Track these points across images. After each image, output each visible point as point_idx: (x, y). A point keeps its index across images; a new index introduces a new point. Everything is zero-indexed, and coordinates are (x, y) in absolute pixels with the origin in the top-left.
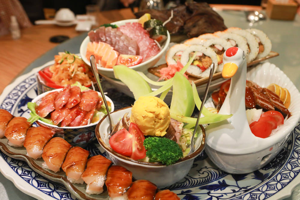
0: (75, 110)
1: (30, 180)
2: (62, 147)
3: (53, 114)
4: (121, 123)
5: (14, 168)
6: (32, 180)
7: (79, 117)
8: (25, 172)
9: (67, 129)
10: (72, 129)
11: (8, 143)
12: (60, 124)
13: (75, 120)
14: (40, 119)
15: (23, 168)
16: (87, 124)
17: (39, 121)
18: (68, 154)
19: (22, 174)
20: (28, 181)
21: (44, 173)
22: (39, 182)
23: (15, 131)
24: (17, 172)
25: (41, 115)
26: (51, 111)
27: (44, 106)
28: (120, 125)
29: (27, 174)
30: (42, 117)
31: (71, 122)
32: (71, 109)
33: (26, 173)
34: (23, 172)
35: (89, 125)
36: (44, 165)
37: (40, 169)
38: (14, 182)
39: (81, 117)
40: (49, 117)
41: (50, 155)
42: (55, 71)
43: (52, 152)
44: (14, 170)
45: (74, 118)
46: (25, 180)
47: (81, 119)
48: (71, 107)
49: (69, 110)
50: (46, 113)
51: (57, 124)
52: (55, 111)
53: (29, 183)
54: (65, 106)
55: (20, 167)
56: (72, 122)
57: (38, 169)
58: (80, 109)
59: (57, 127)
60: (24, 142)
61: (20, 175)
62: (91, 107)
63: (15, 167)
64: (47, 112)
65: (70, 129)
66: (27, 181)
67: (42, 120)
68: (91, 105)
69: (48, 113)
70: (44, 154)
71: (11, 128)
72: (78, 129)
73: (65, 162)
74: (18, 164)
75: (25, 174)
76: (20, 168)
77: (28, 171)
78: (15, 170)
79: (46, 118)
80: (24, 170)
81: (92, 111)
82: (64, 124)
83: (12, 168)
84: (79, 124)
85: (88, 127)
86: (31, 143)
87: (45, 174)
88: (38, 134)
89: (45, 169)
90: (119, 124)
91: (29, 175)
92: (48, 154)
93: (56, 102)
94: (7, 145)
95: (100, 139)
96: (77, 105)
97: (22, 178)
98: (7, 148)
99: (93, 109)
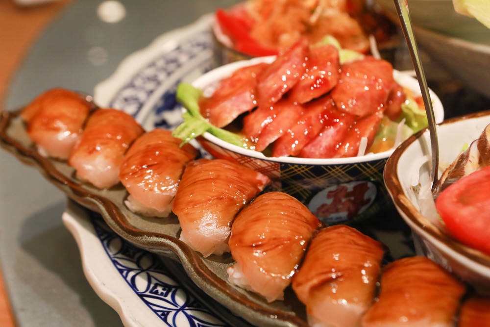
0: (319, 110)
1: (168, 313)
2: (293, 222)
3: (252, 117)
4: (474, 154)
5: (125, 273)
6: (174, 312)
7: (331, 131)
8: (156, 286)
9: (293, 165)
10: (308, 166)
11: (127, 203)
12: (271, 150)
13: (319, 139)
14: (210, 131)
15: (152, 274)
16: (355, 154)
17: (208, 136)
18: (312, 245)
19: (147, 293)
20: (164, 316)
21: (234, 299)
22: (196, 322)
23: (149, 167)
24: (133, 285)
25: (215, 120)
26: (246, 108)
27: (226, 97)
28: (470, 158)
29: (162, 294)
30: (217, 126)
31: (306, 145)
32: (308, 106)
33: (160, 289)
34: (152, 286)
35: (361, 158)
36: (235, 275)
37: (219, 285)
38: (122, 312)
39: (338, 132)
40: (238, 126)
41: (254, 242)
42: (261, 12)
43: (262, 231)
44: (125, 278)
45: (316, 133)
46: (155, 311)
47: (337, 138)
48: (308, 99)
49: (300, 109)
50: (230, 113)
51: (263, 148)
52: (258, 111)
53: (165, 320)
54: (287, 97)
55: (142, 271)
56: (309, 146)
57: (212, 284)
58: (336, 107)
59: (261, 156)
60: (175, 201)
61: (141, 296)
62: (368, 103)
63: (129, 270)
64: (232, 110)
65: (300, 165)
66: (160, 313)
67: (215, 135)
68: (372, 99)
69: (235, 115)
70: (236, 237)
71: (138, 157)
72: (326, 166)
73: (305, 267)
74: (138, 263)
75: (157, 292)
76: (144, 274)
77: (165, 286)
78: (129, 278)
79: (228, 128)
80: (154, 281)
81: (372, 118)
82: (284, 151)
83: (121, 271)
84: (331, 152)
85: (359, 164)
86: (194, 203)
87: (238, 301)
88: (217, 178)
89: (237, 286)
90: (467, 156)
91: (169, 298)
92: (248, 238)
93: (261, 85)
94: (123, 207)
95: (401, 197)
96: (327, 94)
97: (147, 303)
98: (123, 215)
99: (376, 110)
